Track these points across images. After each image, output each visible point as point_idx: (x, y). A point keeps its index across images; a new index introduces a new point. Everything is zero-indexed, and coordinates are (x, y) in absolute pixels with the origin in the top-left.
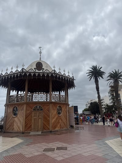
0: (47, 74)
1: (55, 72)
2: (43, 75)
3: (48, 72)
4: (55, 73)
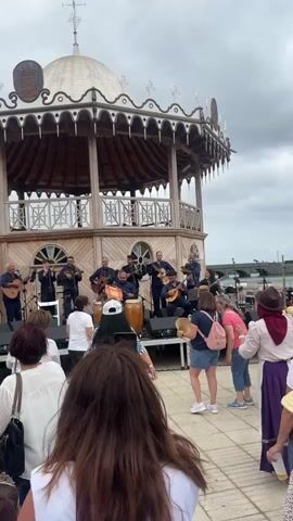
0: (63, 115)
1: (94, 99)
2: (48, 120)
3: (67, 102)
4: (94, 105)
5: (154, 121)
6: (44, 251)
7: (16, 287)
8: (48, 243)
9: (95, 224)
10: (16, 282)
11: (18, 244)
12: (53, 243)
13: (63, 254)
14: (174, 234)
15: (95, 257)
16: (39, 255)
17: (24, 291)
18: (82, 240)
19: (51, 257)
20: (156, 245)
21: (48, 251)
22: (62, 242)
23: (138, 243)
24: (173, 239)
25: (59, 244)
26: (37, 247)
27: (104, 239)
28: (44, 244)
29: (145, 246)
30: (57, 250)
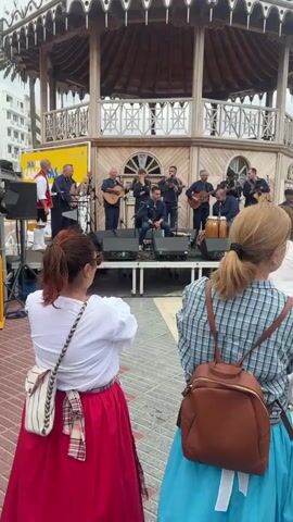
5: (277, 10)
6: (136, 159)
7: (117, 193)
8: (140, 150)
9: (193, 132)
10: (117, 188)
11: (109, 150)
12: (145, 151)
13: (155, 164)
14: (276, 150)
15: (190, 169)
16: (129, 163)
17: (125, 199)
18: (178, 150)
19: (142, 166)
20: (255, 160)
21: (140, 159)
22: (156, 150)
23: (236, 158)
24: (274, 155)
25: (152, 153)
26: (128, 154)
27: (202, 149)
28: (136, 151)
29: (243, 161)
30: (149, 159)
